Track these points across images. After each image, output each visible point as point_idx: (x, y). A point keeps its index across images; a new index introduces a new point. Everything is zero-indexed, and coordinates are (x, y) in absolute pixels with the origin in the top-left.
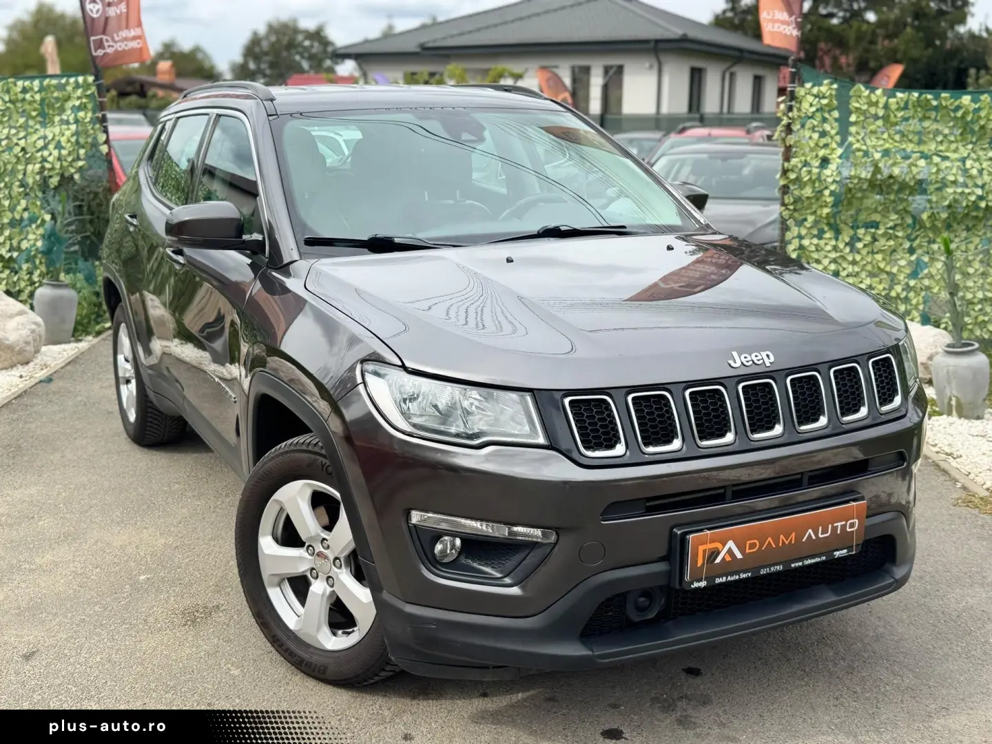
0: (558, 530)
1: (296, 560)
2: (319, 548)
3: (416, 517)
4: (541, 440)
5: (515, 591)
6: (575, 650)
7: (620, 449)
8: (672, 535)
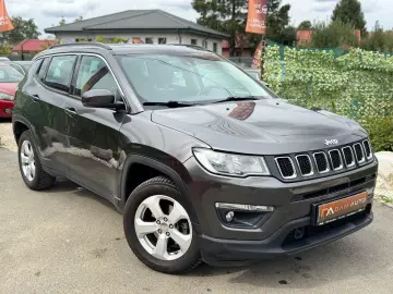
0: (274, 206)
1: (151, 227)
2: (162, 221)
3: (217, 205)
4: (268, 173)
5: (259, 230)
6: (280, 251)
7: (294, 176)
8: (312, 206)
